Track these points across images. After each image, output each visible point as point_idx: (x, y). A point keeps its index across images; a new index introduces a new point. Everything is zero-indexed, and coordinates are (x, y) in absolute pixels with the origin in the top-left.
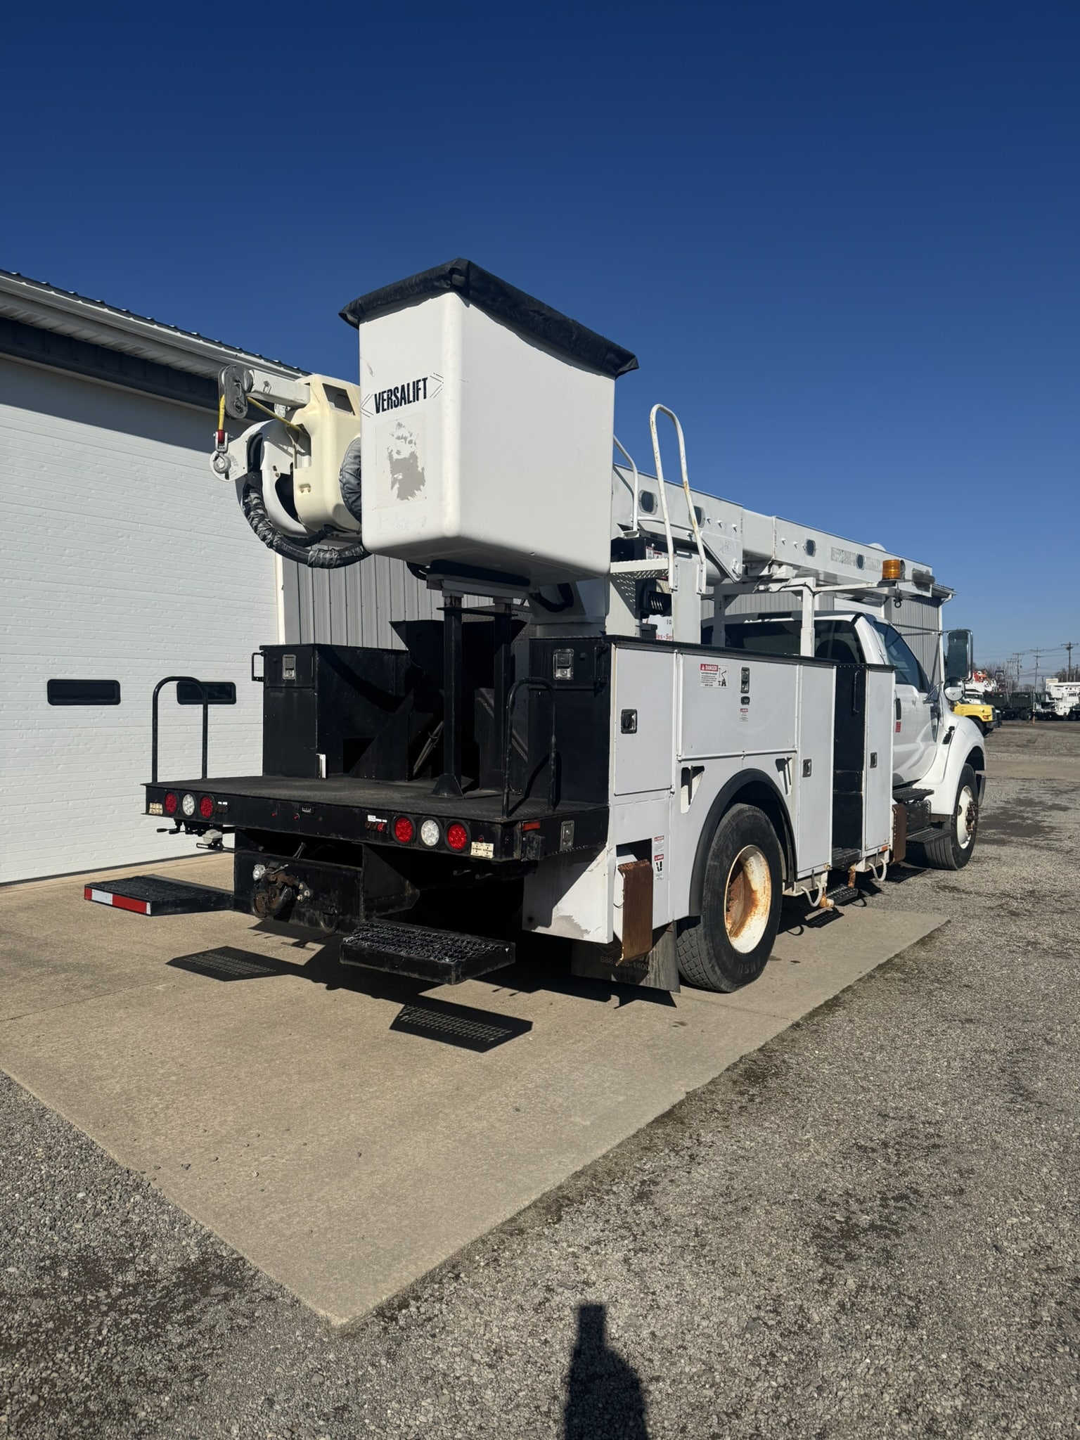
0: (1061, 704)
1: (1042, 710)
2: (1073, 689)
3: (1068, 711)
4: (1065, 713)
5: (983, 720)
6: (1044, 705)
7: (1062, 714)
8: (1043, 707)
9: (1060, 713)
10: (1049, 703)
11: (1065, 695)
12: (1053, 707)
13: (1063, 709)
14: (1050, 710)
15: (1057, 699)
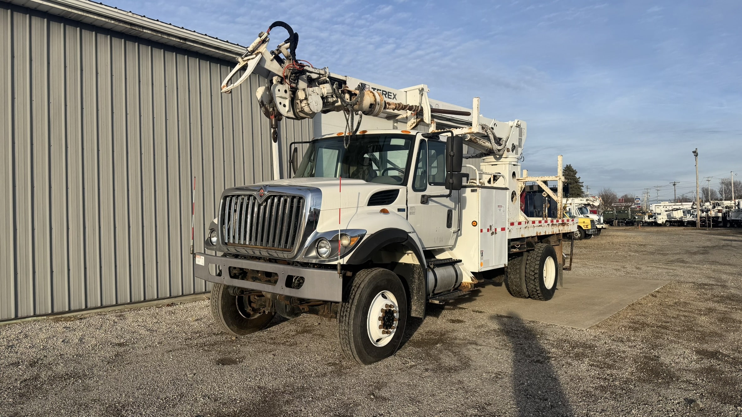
0: (659, 217)
4: (663, 222)
15: (658, 214)
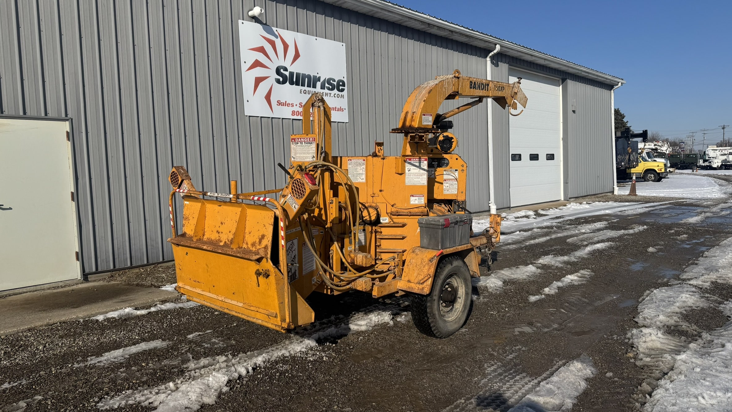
1: (703, 164)
2: (723, 151)
3: (720, 164)
4: (718, 166)
5: (658, 172)
6: (705, 161)
7: (716, 166)
8: (704, 163)
9: (715, 166)
10: (708, 160)
11: (718, 155)
12: (710, 162)
13: (716, 163)
14: (708, 164)
15: (713, 158)
